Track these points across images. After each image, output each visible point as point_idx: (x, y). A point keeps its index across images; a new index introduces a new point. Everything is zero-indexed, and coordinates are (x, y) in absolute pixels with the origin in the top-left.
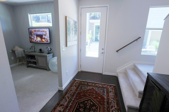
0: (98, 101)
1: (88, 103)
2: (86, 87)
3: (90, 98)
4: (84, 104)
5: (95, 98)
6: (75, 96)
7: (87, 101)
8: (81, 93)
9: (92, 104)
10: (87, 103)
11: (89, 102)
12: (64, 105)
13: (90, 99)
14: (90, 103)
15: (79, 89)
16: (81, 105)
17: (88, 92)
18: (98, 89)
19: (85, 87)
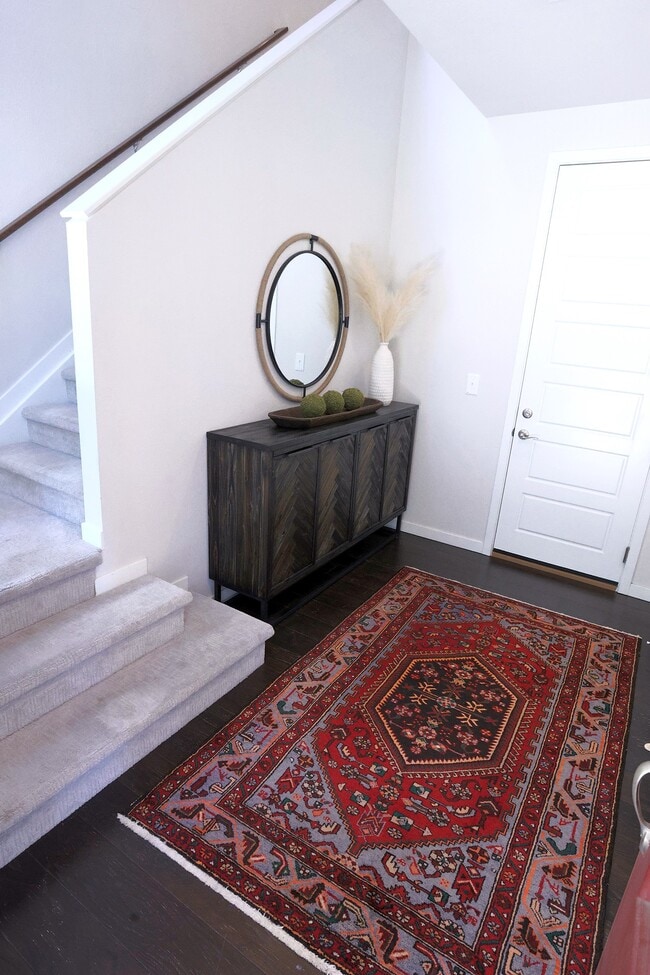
0: (368, 735)
1: (429, 741)
2: (417, 887)
3: (405, 767)
4: (453, 738)
5: (378, 758)
6: (518, 811)
7: (429, 753)
8: (466, 824)
9: (410, 728)
10: (437, 740)
11: (424, 744)
12: (573, 763)
13: (412, 757)
14: (418, 736)
15: (490, 873)
16: (467, 739)
17: (410, 814)
18: (317, 825)
19: (428, 884)
